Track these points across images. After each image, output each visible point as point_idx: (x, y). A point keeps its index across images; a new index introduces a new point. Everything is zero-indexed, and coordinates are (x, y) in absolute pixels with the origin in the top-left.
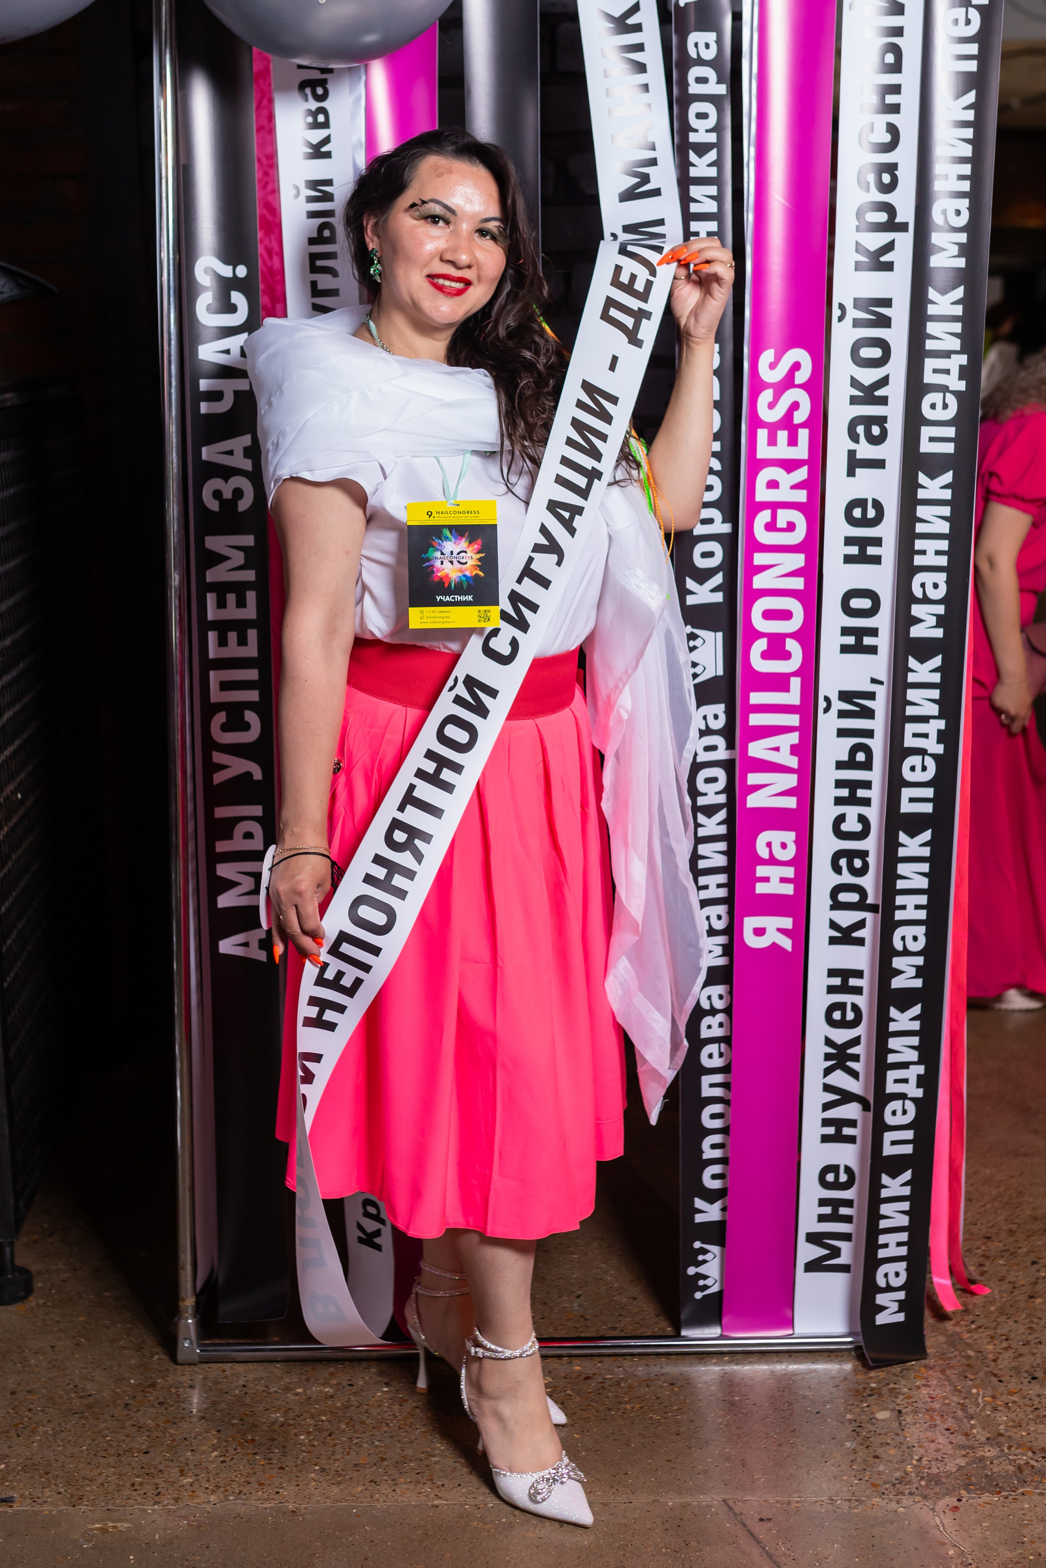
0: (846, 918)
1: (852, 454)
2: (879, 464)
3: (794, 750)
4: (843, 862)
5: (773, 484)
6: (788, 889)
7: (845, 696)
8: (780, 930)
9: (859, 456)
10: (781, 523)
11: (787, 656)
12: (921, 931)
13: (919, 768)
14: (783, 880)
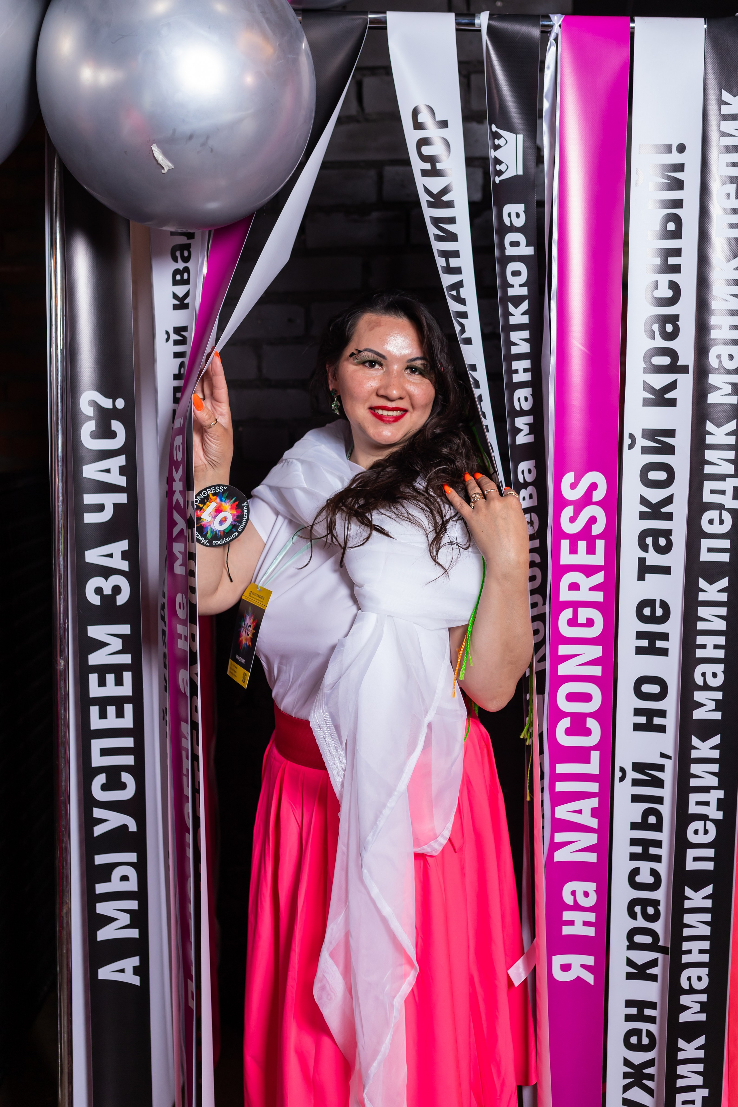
0: (641, 957)
1: (642, 561)
2: (666, 570)
3: (594, 813)
4: (638, 909)
5: (574, 587)
6: (591, 932)
7: (637, 767)
8: (583, 966)
9: (648, 563)
10: (581, 619)
11: (588, 732)
12: (704, 972)
13: (701, 831)
14: (586, 924)
